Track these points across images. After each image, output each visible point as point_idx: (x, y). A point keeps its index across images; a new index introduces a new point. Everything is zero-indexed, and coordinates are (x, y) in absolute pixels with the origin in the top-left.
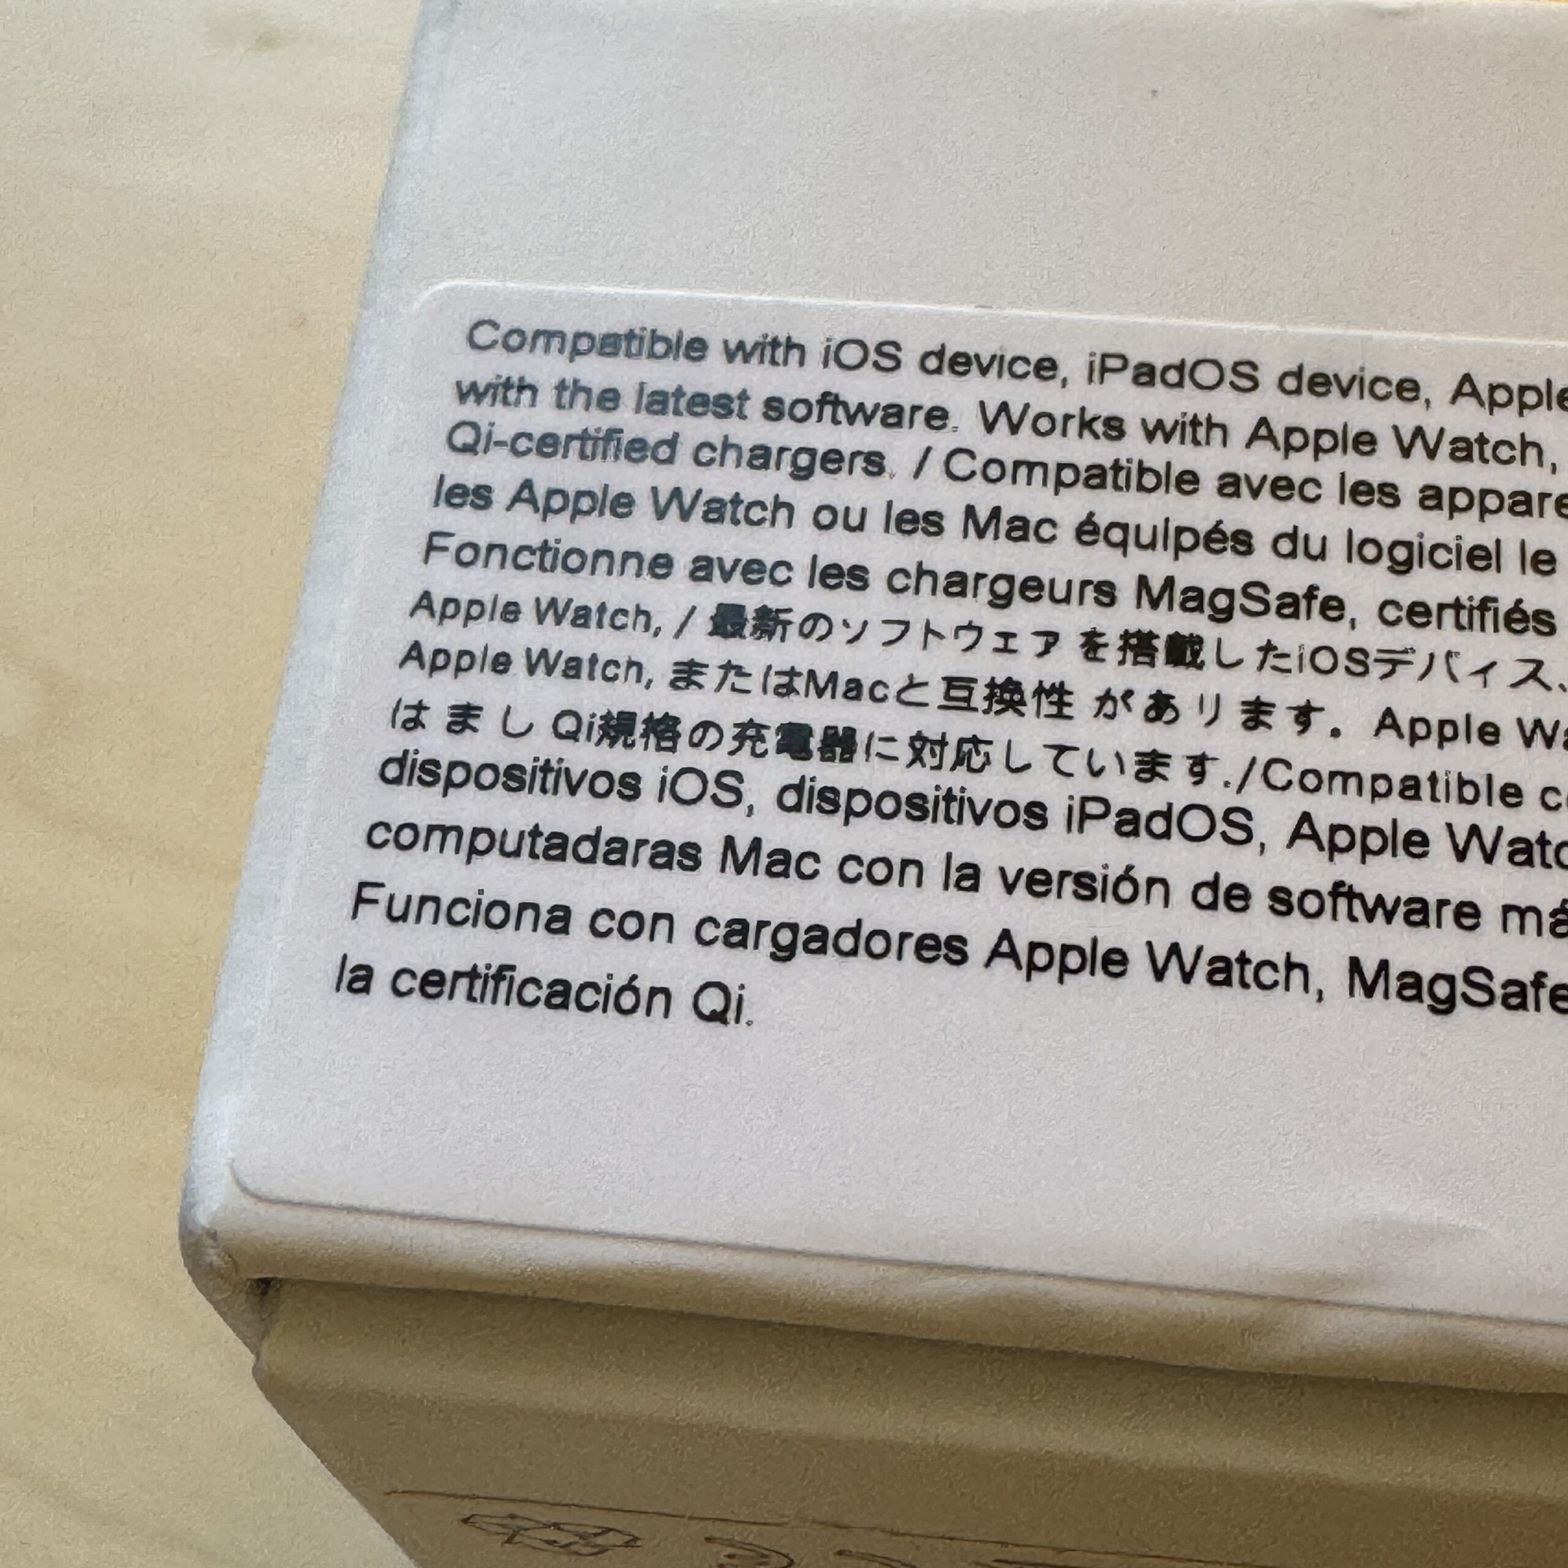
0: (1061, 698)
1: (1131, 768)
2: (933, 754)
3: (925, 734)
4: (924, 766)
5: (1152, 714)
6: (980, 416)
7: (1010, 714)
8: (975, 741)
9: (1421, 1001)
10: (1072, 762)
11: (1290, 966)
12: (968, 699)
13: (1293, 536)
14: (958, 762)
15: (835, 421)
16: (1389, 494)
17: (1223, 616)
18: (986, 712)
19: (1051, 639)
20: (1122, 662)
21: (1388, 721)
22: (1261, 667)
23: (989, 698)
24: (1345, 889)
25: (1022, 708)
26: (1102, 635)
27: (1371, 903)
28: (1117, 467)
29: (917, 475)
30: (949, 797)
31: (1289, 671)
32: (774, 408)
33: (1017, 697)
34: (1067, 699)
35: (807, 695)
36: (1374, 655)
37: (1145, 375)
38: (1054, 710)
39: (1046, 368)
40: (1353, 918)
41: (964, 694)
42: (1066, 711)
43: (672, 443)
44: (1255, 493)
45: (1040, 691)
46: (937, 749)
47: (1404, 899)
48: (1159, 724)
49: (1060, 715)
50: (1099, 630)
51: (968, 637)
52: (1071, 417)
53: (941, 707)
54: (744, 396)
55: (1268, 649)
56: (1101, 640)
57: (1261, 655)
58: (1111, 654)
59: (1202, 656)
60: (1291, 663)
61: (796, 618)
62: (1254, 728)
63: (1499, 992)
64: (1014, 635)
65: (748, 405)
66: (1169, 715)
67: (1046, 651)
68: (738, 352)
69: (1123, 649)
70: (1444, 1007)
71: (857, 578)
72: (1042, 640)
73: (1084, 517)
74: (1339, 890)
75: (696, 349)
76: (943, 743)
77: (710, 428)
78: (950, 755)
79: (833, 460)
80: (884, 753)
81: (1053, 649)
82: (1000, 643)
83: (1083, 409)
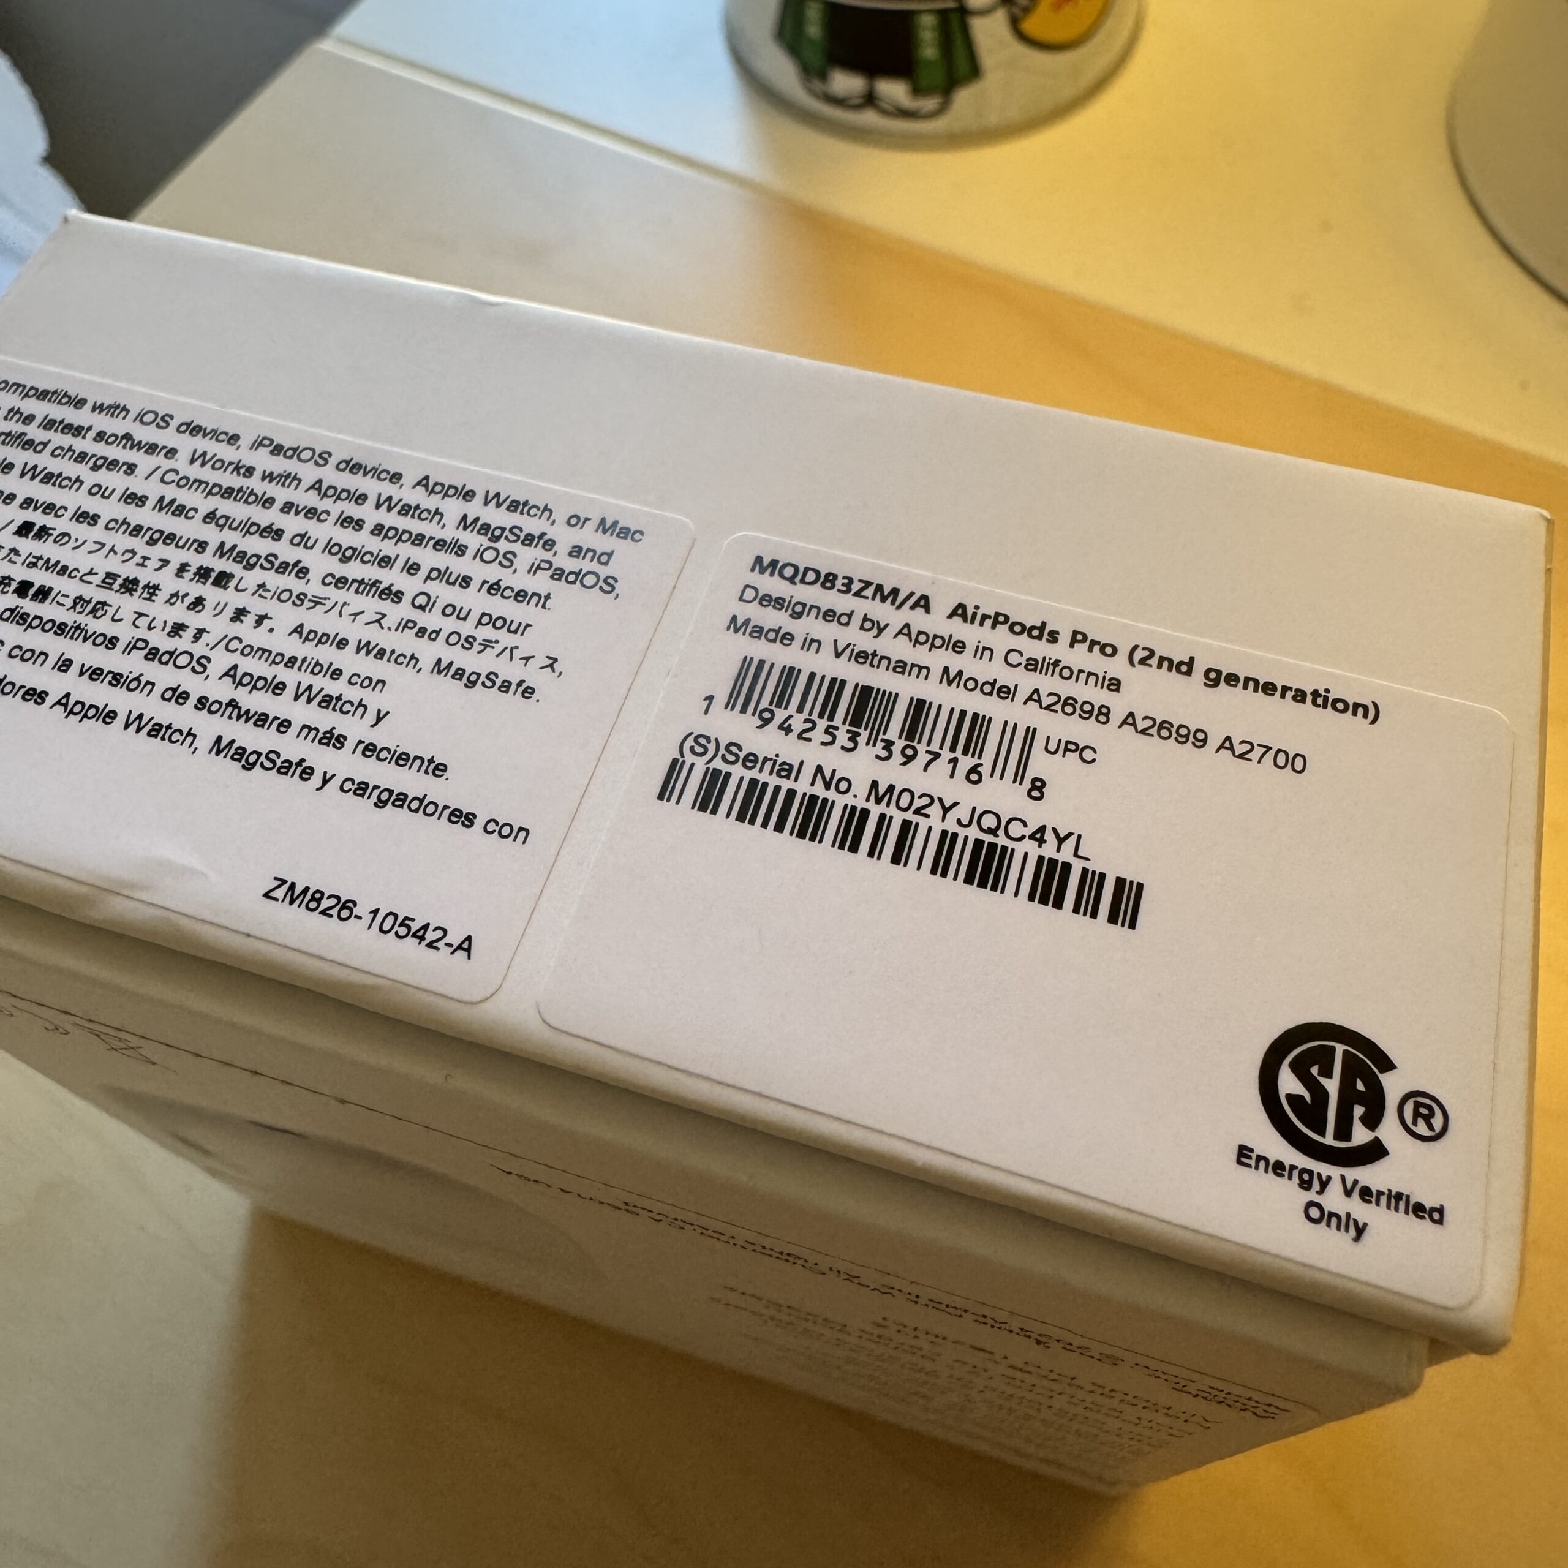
0: (154, 592)
1: (168, 629)
2: (82, 607)
3: (84, 597)
4: (75, 611)
5: (192, 606)
6: (191, 455)
7: (128, 594)
8: (104, 604)
9: (240, 762)
10: (143, 622)
11: (189, 734)
12: (111, 584)
13: (302, 536)
14: (90, 612)
15: (124, 447)
16: (359, 524)
17: (250, 567)
18: (117, 591)
19: (165, 562)
20: (191, 580)
21: (298, 630)
22: (253, 594)
23: (121, 586)
24: (234, 703)
25: (133, 593)
26: (190, 566)
27: (242, 712)
28: (240, 490)
29: (147, 478)
30: (78, 627)
31: (266, 598)
32: (100, 436)
33: (135, 587)
34: (157, 592)
35: (41, 569)
36: (310, 597)
37: (278, 450)
38: (148, 596)
39: (234, 439)
40: (230, 717)
41: (111, 581)
42: (154, 598)
43: (45, 444)
44: (297, 513)
45: (147, 586)
46: (85, 604)
47: (259, 713)
48: (193, 612)
49: (149, 599)
50: (190, 563)
51: (128, 555)
52: (233, 463)
53: (97, 586)
54: (90, 428)
55: (262, 586)
56: (187, 568)
57: (256, 588)
58: (188, 575)
59: (230, 584)
60: (268, 595)
61: (55, 533)
62: (235, 621)
63: (279, 764)
64: (149, 559)
65: (90, 433)
66: (200, 608)
67: (160, 568)
68: (98, 408)
69: (195, 574)
70: (249, 767)
71: (93, 519)
72: (161, 563)
73: (212, 510)
74: (233, 704)
75: (80, 403)
76: (89, 602)
77: (66, 440)
78: (90, 607)
79: (113, 465)
80: (61, 602)
81: (164, 568)
82: (141, 561)
83: (240, 461)
